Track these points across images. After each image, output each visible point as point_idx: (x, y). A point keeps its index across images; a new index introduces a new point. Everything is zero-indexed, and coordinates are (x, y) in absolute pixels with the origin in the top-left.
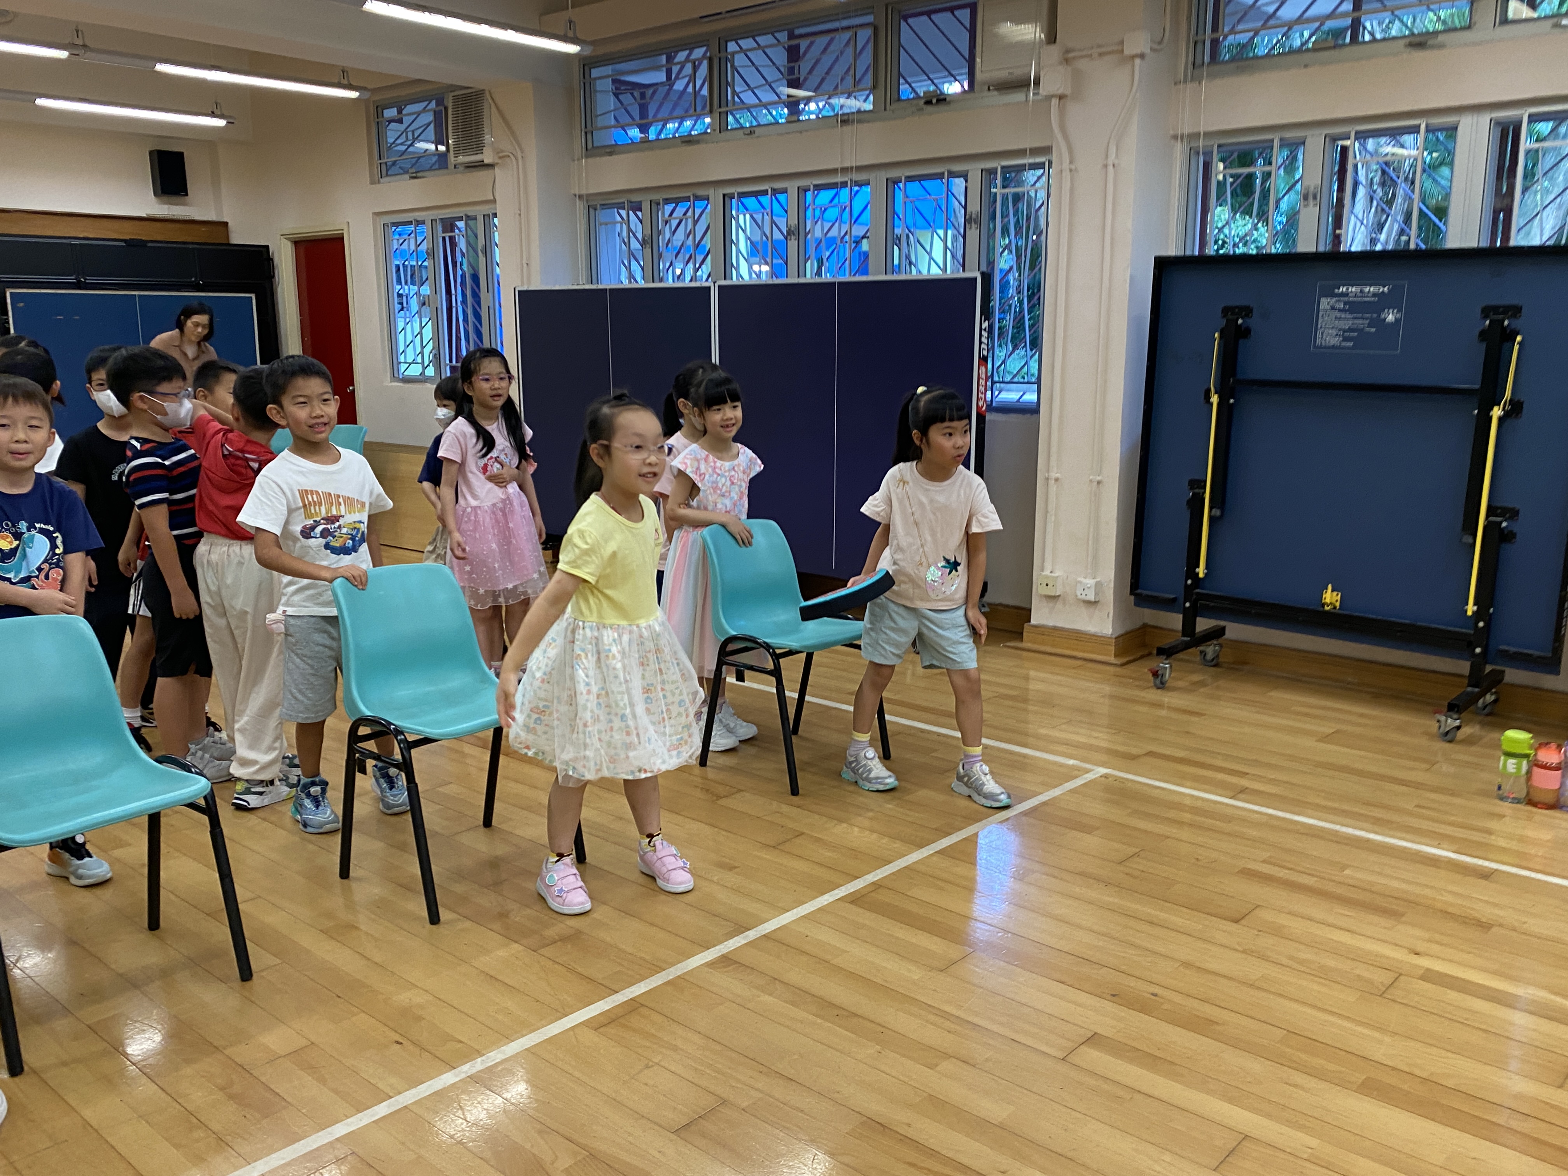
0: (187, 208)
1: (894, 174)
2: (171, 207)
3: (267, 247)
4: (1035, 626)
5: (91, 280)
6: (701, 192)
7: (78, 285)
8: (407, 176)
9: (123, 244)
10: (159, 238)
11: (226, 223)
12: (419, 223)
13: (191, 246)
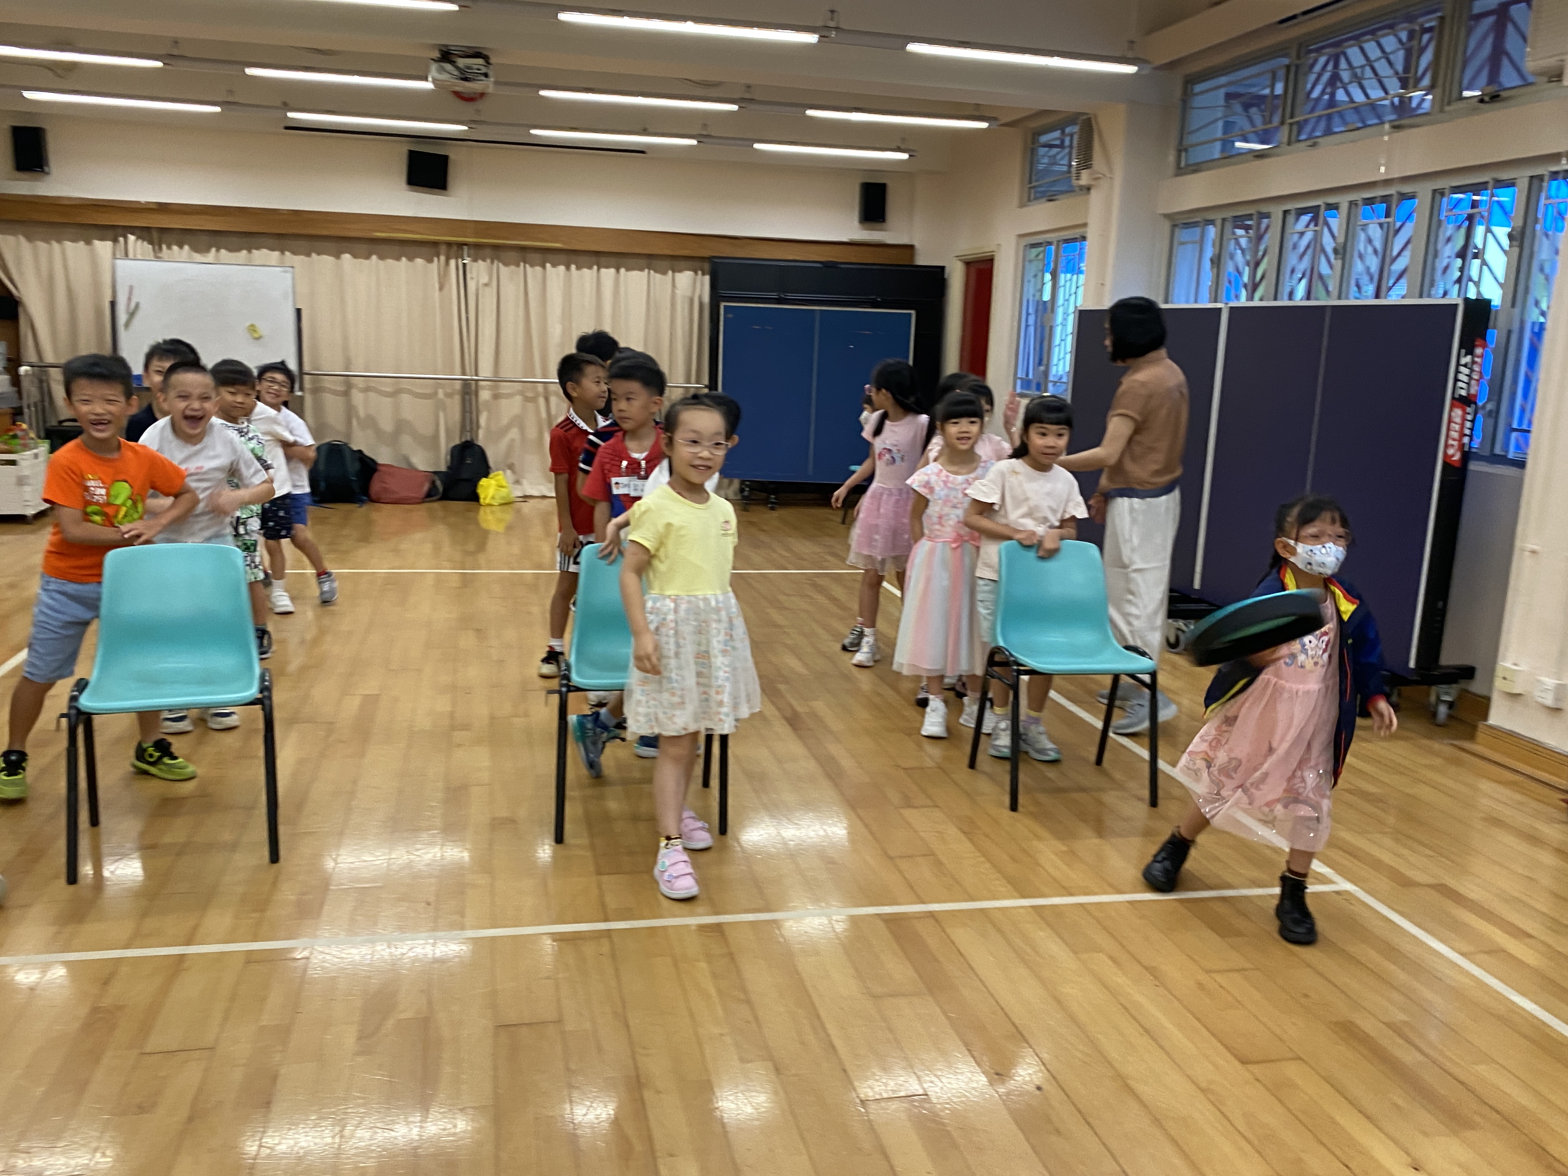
0: (882, 233)
1: (1440, 184)
2: (873, 232)
3: (942, 269)
4: (1491, 727)
5: (790, 296)
6: (1264, 209)
7: (779, 301)
8: (1044, 200)
9: (818, 265)
10: (854, 260)
11: (911, 247)
12: (1050, 243)
13: (875, 267)
